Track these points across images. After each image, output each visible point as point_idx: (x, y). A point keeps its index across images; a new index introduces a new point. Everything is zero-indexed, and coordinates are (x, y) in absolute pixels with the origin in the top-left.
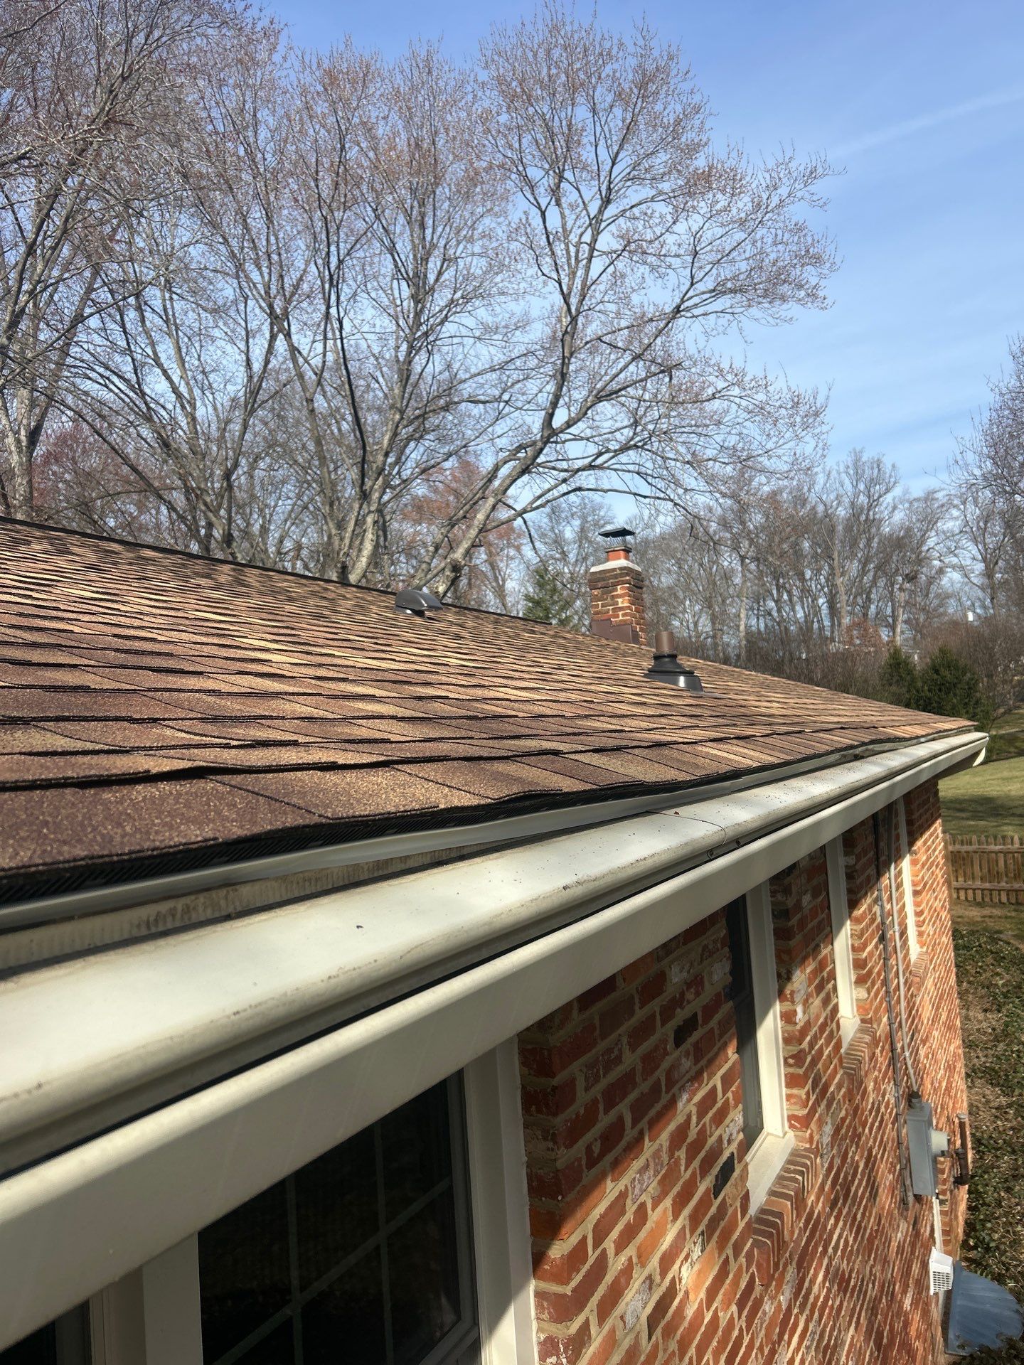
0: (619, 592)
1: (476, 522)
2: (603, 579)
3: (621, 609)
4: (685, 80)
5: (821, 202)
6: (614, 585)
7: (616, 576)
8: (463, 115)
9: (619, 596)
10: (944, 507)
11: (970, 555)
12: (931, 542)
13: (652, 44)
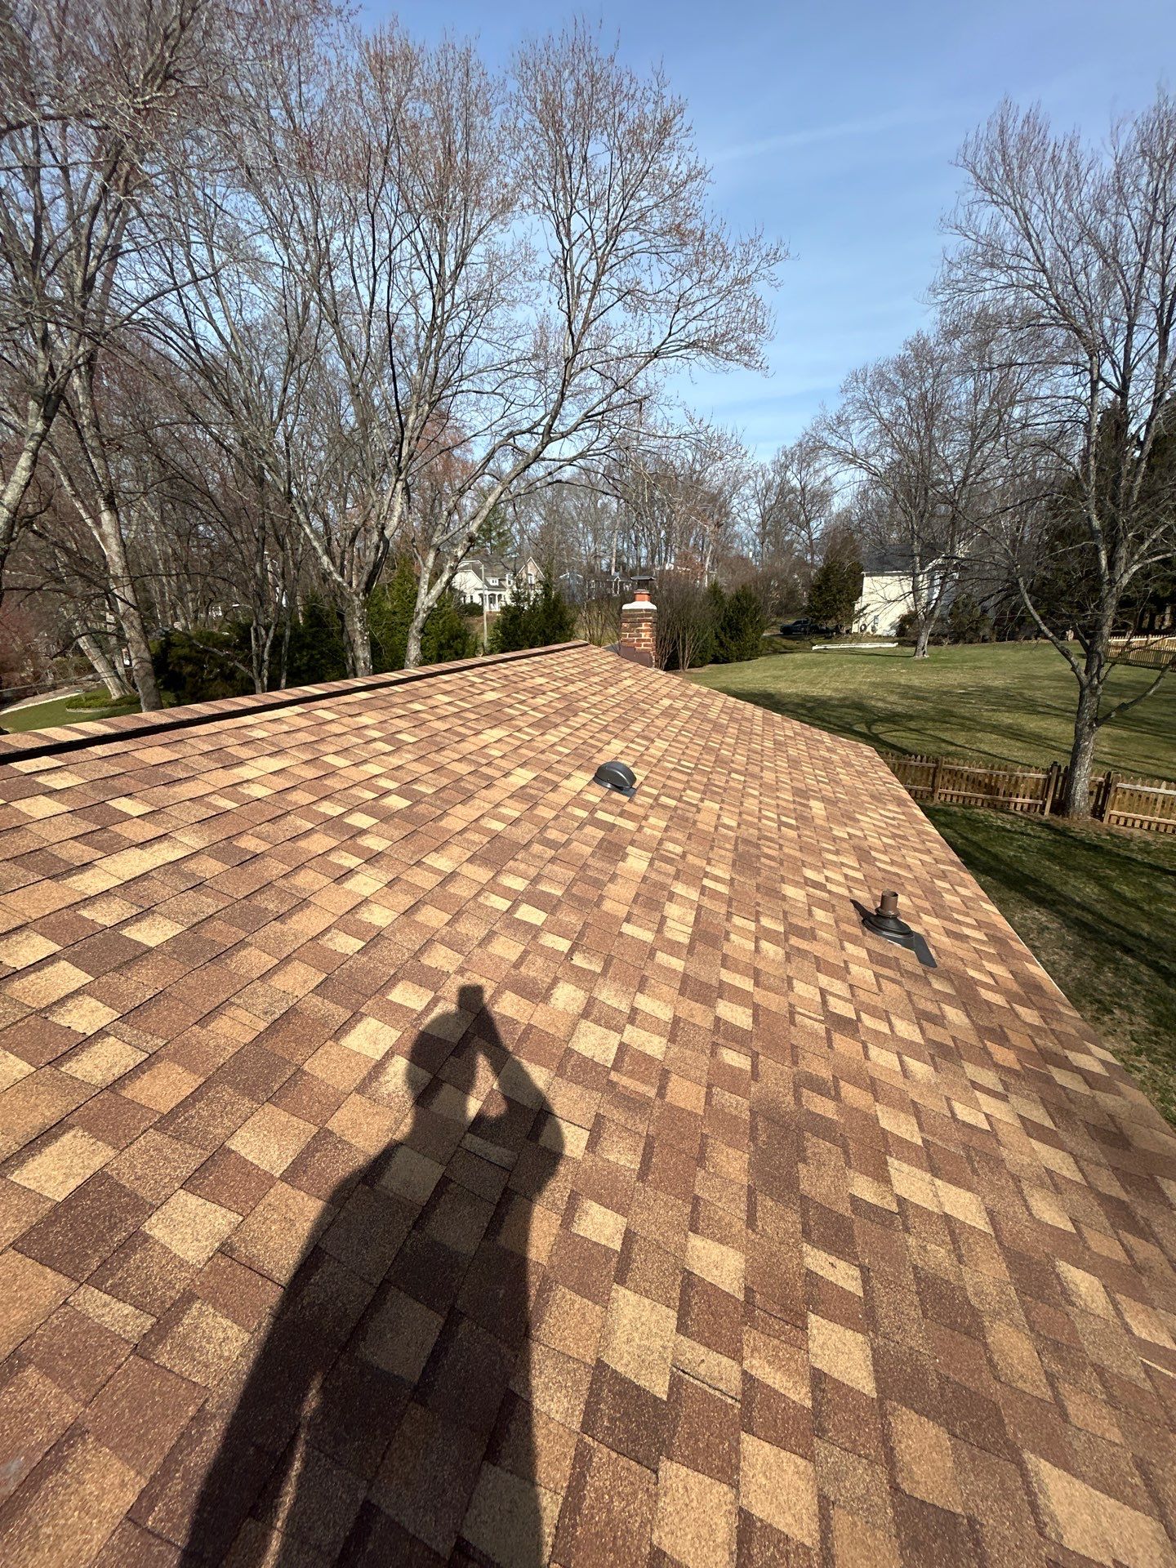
0: (643, 628)
1: (487, 504)
2: (633, 616)
3: (644, 640)
4: (686, 136)
5: (777, 283)
6: (640, 621)
7: (642, 615)
8: (531, 152)
9: (642, 631)
10: (747, 478)
11: (754, 513)
12: (735, 501)
13: (664, 92)
